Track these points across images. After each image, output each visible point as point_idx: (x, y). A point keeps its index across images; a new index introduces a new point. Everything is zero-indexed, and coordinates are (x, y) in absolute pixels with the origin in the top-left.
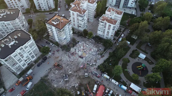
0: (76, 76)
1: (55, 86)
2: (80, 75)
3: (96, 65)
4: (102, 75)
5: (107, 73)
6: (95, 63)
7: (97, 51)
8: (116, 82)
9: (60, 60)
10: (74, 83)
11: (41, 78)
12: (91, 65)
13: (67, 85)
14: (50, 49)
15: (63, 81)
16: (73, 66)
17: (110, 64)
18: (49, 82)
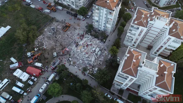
0: (56, 46)
1: (46, 30)
2: (57, 49)
3: (70, 65)
4: (54, 72)
5: (58, 80)
6: (72, 64)
7: (90, 65)
8: (42, 89)
9: (75, 29)
10: (47, 44)
11: (55, 18)
12: (69, 59)
13: (46, 39)
14: (88, 17)
15: (50, 34)
16: (67, 41)
17: (71, 84)
18: (50, 24)
